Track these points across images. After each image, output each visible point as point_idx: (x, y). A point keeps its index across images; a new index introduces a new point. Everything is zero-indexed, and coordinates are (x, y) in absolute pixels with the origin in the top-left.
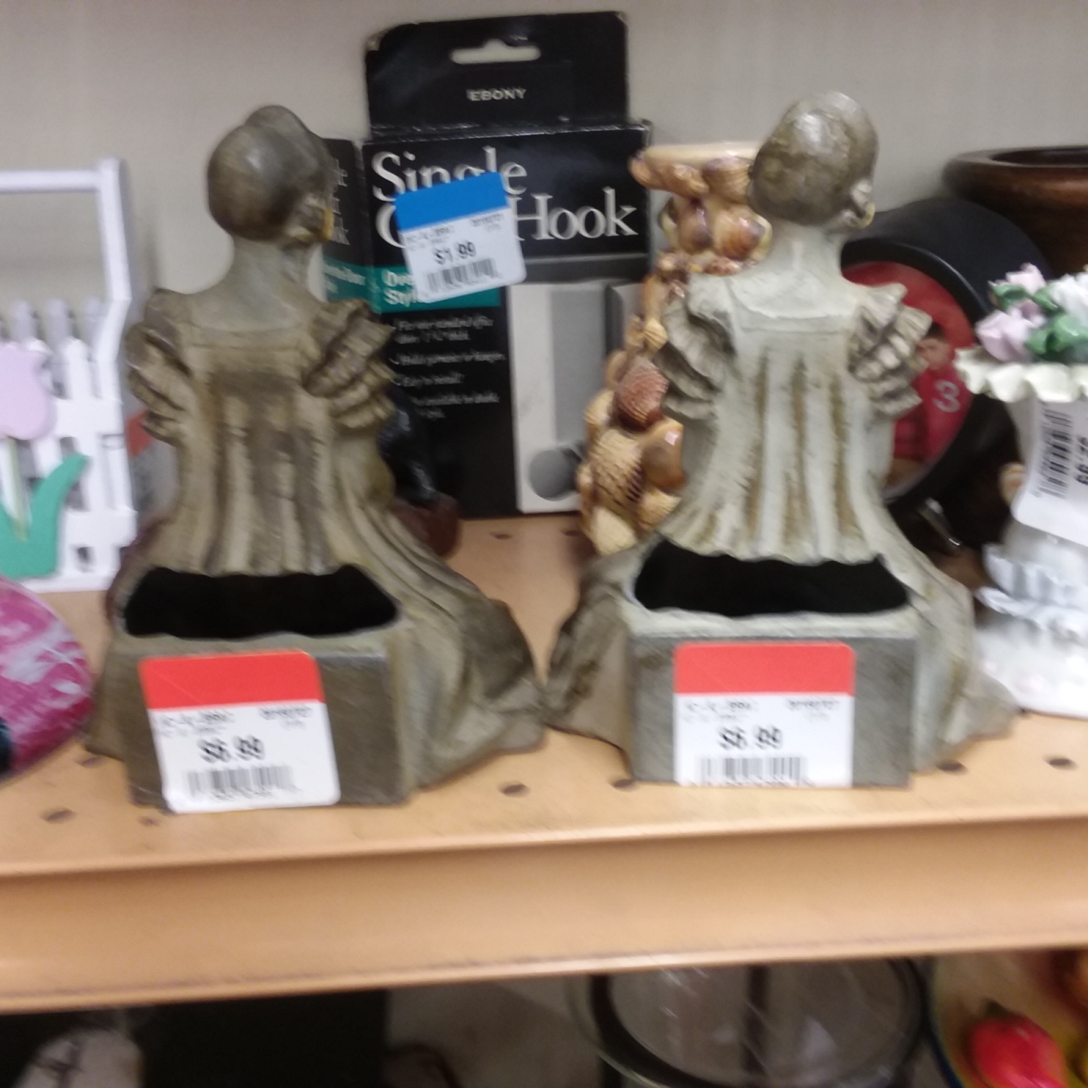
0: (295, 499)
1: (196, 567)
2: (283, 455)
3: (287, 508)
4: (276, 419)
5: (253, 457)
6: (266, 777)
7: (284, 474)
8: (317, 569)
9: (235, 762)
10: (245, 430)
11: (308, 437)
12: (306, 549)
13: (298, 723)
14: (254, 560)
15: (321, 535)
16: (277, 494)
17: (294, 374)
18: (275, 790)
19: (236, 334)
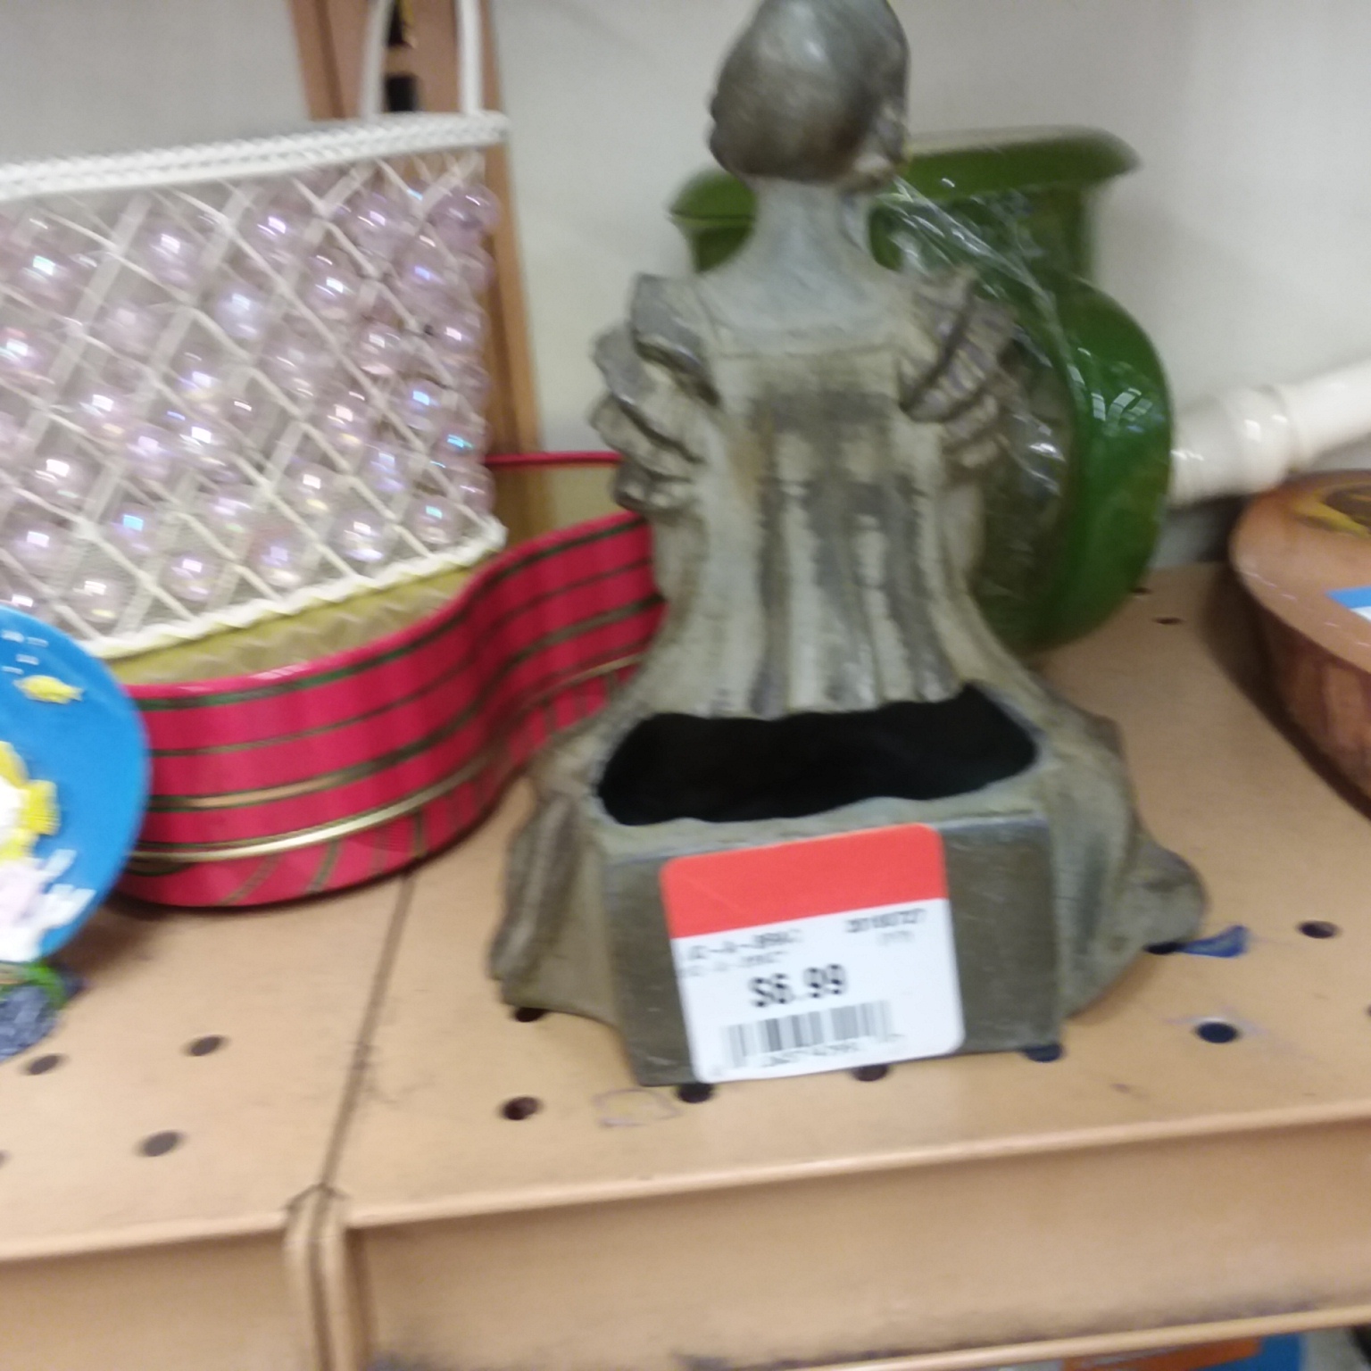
0: (889, 587)
1: (737, 706)
2: (868, 520)
3: (876, 602)
4: (860, 463)
5: (818, 527)
6: (849, 1023)
7: (872, 549)
8: (934, 692)
9: (802, 1004)
10: (808, 485)
11: (907, 487)
12: (913, 662)
13: (905, 934)
14: (835, 689)
15: (933, 639)
16: (859, 581)
17: (890, 390)
18: (862, 1041)
19: (795, 334)
